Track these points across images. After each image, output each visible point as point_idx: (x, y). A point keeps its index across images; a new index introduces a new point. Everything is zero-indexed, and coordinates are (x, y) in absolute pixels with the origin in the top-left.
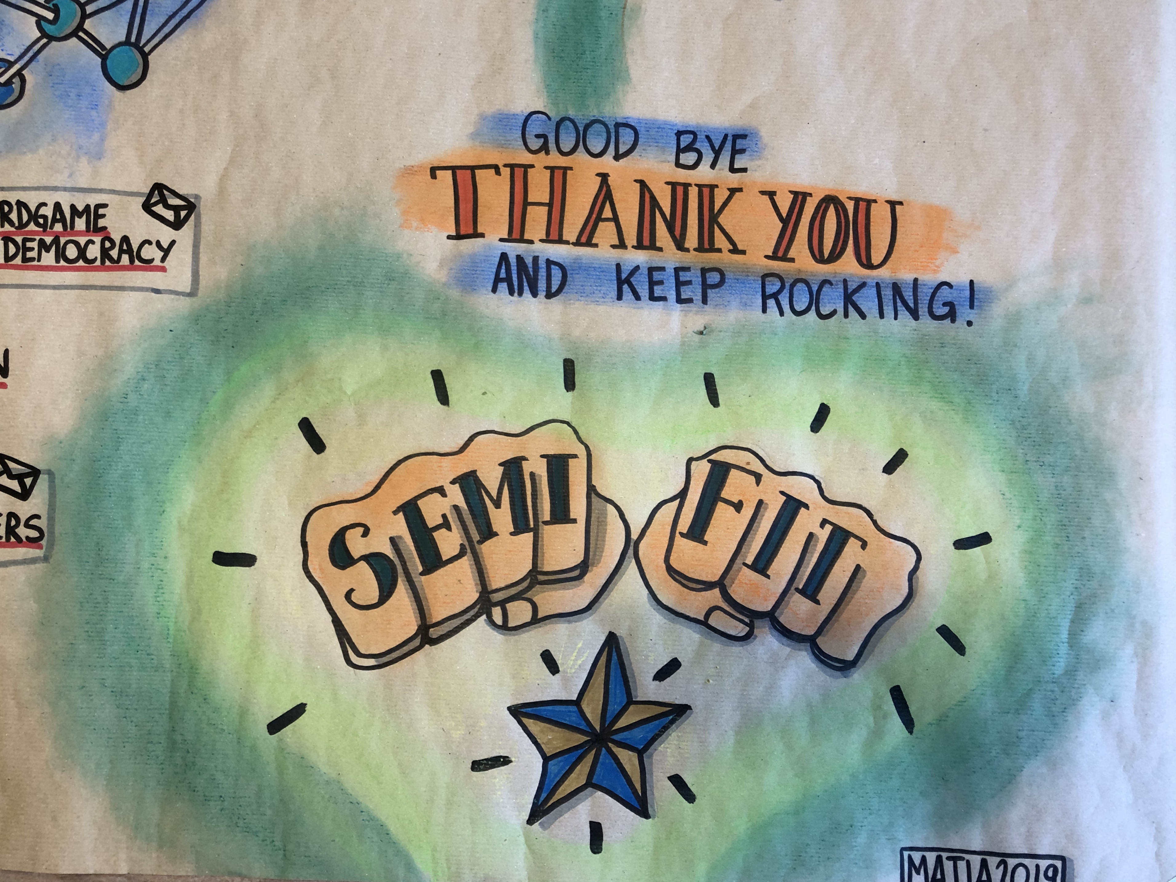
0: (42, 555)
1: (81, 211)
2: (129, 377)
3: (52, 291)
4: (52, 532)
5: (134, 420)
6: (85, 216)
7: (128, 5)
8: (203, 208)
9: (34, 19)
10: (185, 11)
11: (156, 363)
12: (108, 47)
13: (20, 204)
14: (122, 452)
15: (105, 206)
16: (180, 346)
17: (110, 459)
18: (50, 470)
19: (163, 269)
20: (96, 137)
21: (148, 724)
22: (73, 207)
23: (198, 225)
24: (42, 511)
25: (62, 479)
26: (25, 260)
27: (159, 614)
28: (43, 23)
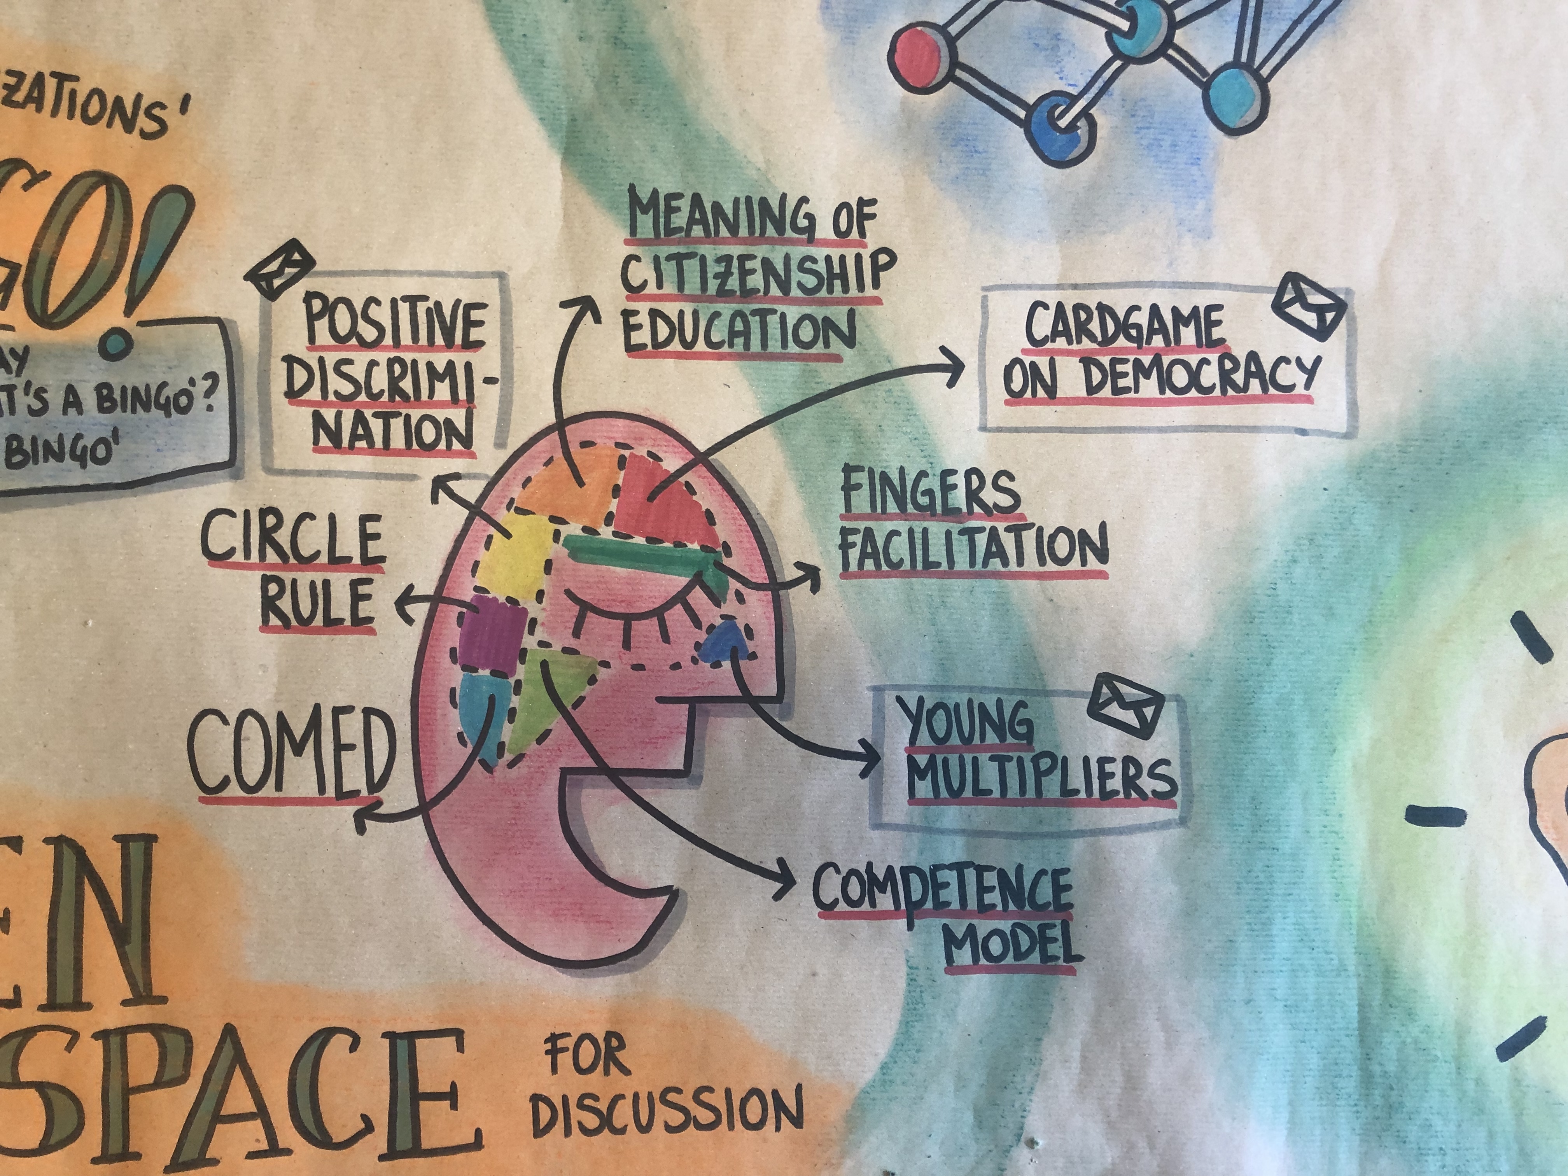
0: (1177, 817)
1: (1186, 315)
2: (1276, 558)
3: (1158, 435)
4: (1188, 784)
5: (1288, 620)
6: (1193, 323)
7: (1234, 7)
8: (1358, 306)
9: (1103, 31)
10: (1315, 14)
11: (1310, 537)
12: (1211, 70)
13: (1103, 308)
14: (1275, 668)
15: (1219, 307)
16: (1340, 512)
17: (1260, 678)
18: (1178, 695)
19: (1309, 400)
20: (1201, 205)
21: (1333, 1050)
22: (1175, 311)
23: (1352, 333)
24: (1173, 754)
25: (1196, 707)
26: (1116, 390)
27: (1337, 895)
28: (1115, 36)
